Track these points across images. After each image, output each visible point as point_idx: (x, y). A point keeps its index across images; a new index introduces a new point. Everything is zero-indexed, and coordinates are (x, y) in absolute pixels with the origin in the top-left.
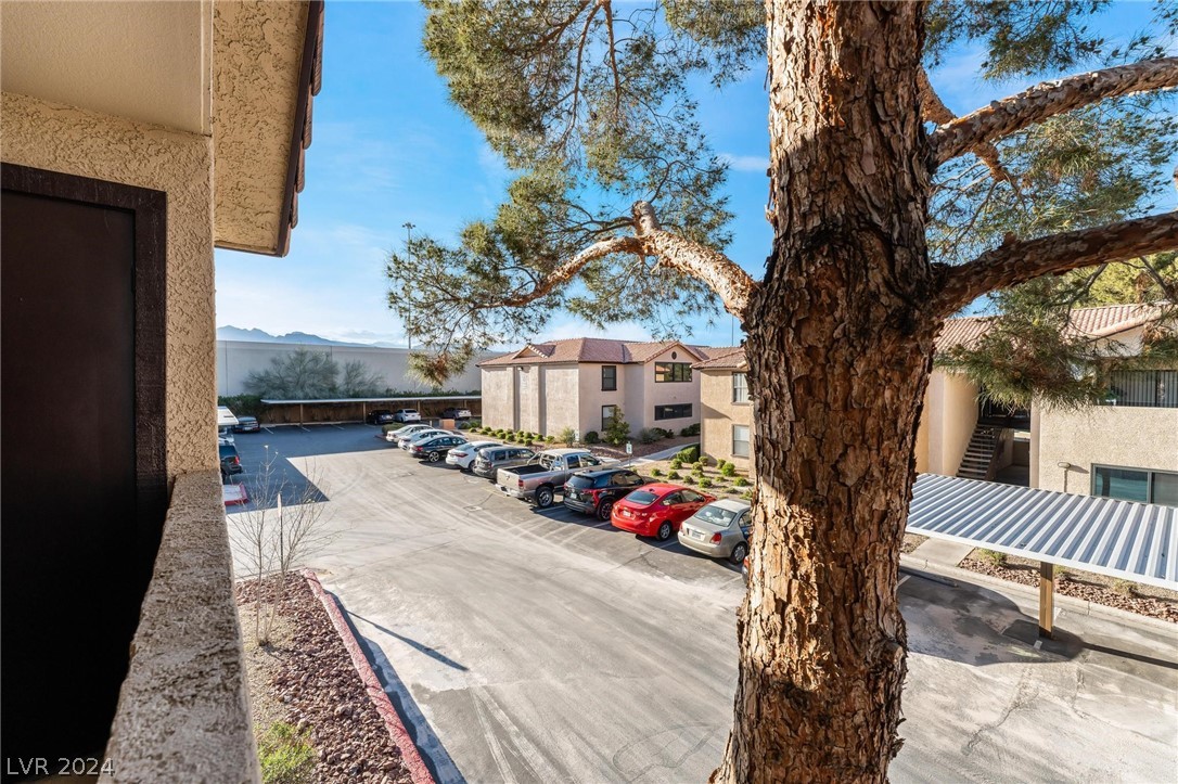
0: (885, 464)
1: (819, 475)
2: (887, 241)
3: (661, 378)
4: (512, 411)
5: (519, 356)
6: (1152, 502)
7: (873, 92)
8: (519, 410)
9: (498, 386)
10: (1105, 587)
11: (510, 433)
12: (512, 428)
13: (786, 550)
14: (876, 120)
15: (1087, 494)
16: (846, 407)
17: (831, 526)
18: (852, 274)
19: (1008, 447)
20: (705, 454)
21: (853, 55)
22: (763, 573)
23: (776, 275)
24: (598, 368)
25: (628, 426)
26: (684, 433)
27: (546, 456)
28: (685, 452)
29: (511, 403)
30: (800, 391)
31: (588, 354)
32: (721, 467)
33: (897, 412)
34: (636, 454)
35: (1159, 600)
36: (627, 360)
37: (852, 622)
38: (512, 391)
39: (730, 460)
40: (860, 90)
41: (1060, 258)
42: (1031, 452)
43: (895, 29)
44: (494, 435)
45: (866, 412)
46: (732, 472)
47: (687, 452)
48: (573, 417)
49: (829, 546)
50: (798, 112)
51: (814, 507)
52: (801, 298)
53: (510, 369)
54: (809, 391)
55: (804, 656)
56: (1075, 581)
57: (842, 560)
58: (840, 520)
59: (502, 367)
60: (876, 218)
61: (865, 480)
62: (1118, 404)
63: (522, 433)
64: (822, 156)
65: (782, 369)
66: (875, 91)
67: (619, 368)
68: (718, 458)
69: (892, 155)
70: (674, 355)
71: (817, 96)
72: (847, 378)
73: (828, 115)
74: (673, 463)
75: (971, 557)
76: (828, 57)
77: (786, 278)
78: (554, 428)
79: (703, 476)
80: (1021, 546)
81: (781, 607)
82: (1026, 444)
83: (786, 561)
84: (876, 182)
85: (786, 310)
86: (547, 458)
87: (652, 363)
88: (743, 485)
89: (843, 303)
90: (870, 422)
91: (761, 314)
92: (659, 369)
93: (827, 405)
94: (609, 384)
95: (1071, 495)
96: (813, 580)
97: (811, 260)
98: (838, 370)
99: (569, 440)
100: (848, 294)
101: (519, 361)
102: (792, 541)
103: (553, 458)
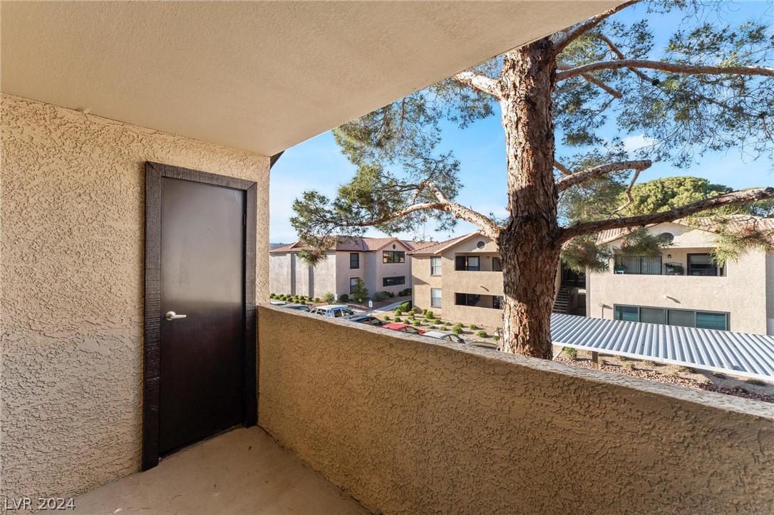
0: (547, 288)
1: (529, 292)
2: (547, 221)
3: (385, 260)
4: (290, 282)
5: (295, 247)
6: (640, 322)
7: (542, 177)
8: (295, 282)
9: (280, 266)
10: (621, 366)
11: (289, 296)
12: (290, 293)
13: (518, 318)
14: (543, 185)
15: (612, 319)
16: (537, 270)
17: (532, 308)
18: (538, 230)
19: (576, 297)
20: (415, 306)
21: (536, 165)
22: (509, 327)
23: (513, 229)
24: (348, 254)
25: (367, 290)
26: (401, 294)
27: (319, 310)
28: (403, 305)
29: (290, 277)
30: (522, 266)
31: (341, 245)
32: (425, 313)
33: (550, 272)
34: (375, 307)
35: (644, 371)
36: (366, 250)
37: (539, 337)
38: (290, 269)
39: (430, 309)
40: (539, 175)
41: (592, 229)
42: (587, 299)
43: (547, 159)
44: (278, 298)
45: (542, 272)
46: (431, 316)
47: (405, 305)
48: (332, 285)
49: (532, 314)
50: (520, 178)
51: (527, 303)
52: (522, 237)
53: (289, 255)
54: (525, 266)
55: (525, 350)
56: (608, 365)
57: (536, 318)
58: (535, 306)
59: (284, 253)
60: (544, 214)
61: (542, 293)
62: (624, 273)
63: (297, 296)
64: (528, 194)
65: (516, 259)
66: (543, 176)
67: (360, 254)
68: (423, 308)
69: (548, 196)
70: (394, 247)
71: (526, 175)
72: (537, 262)
73: (529, 182)
74: (396, 313)
75: (560, 356)
76: (529, 164)
77: (517, 230)
78: (319, 292)
79: (414, 319)
80: (584, 344)
81: (516, 336)
82: (583, 296)
83: (518, 321)
84: (544, 204)
85: (517, 240)
86: (321, 311)
87: (381, 251)
88: (438, 324)
89: (535, 239)
90: (543, 275)
91: (508, 241)
92: (385, 255)
93: (531, 270)
94: (355, 264)
95: (604, 320)
96: (527, 325)
97: (525, 225)
98: (534, 259)
99: (330, 300)
100: (536, 237)
101: (294, 250)
102: (520, 314)
103: (325, 311)
